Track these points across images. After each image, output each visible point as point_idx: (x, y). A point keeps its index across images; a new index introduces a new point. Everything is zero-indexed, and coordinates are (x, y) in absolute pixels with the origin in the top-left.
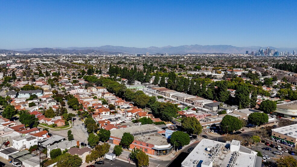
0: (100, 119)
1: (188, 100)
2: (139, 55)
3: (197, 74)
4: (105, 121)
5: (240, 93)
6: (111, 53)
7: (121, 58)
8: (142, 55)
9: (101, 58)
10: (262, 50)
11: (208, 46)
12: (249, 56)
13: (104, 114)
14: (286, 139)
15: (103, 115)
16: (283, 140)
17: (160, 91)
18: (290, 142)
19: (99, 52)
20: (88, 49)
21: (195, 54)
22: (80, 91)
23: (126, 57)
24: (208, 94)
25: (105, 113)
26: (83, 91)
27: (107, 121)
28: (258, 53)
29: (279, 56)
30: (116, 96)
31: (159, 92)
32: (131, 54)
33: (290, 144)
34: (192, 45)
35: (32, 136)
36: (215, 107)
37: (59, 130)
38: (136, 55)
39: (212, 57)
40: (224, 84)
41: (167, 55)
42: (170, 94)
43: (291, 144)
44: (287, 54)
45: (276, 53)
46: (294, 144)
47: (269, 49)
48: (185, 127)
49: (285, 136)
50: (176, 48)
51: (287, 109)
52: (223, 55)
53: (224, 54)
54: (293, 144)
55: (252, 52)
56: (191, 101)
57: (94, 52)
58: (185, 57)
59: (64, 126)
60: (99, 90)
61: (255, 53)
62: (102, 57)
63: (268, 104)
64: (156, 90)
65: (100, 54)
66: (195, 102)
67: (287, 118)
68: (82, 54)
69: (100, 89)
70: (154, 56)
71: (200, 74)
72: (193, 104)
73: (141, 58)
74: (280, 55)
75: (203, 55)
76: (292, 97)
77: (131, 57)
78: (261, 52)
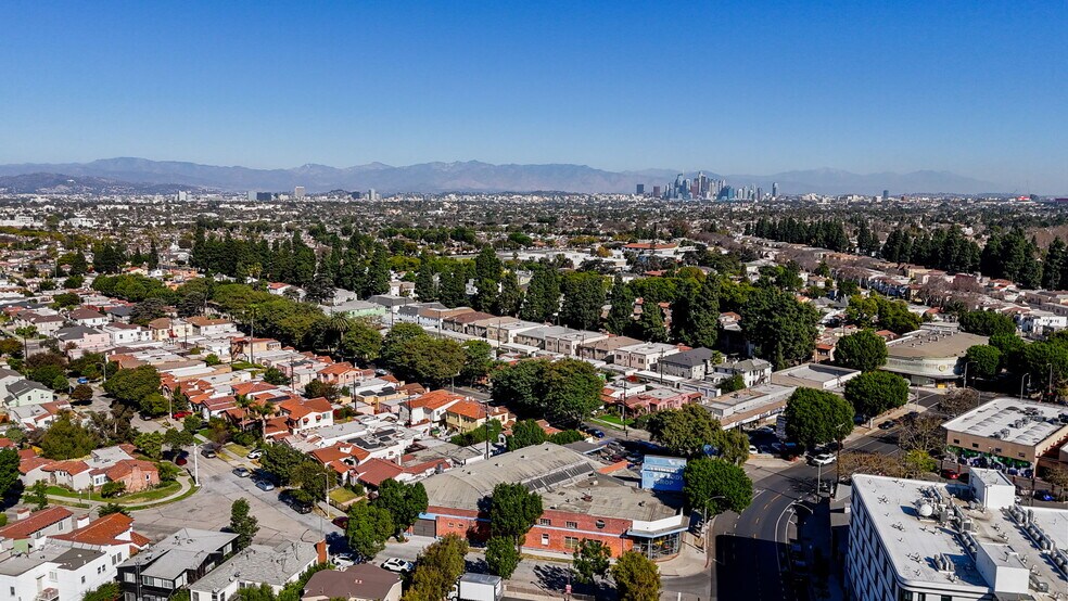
0: (311, 441)
1: (589, 350)
2: (264, 197)
3: (540, 262)
4: (342, 450)
5: (773, 313)
6: (140, 189)
7: (199, 208)
8: (276, 195)
9: (112, 207)
10: (685, 182)
11: (512, 166)
12: (646, 200)
13: (312, 423)
14: (999, 454)
15: (309, 425)
16: (990, 455)
17: (461, 324)
18: (1016, 460)
19: (88, 182)
20: (38, 171)
21: (474, 194)
22: (121, 337)
23: (219, 203)
24: (650, 323)
25: (318, 419)
26: (136, 336)
27: (348, 451)
28: (672, 192)
29: (738, 202)
30: (300, 349)
31: (456, 327)
32: (229, 191)
33: (1013, 468)
34: (458, 164)
35: (77, 545)
36: (698, 368)
37: (144, 507)
38: (253, 197)
39: (533, 204)
40: (709, 287)
41: (375, 198)
42: (510, 332)
43: (1018, 468)
44: (756, 196)
45: (724, 192)
46: (1029, 465)
47: (704, 178)
48: (673, 442)
49: (995, 444)
50: (401, 170)
51: (920, 359)
52: (567, 198)
53: (568, 195)
54: (1024, 467)
55: (656, 189)
56: (599, 351)
57: (64, 183)
58: (447, 206)
59: (157, 487)
60: (203, 328)
61: (662, 191)
62: (114, 203)
63: (863, 345)
64: (442, 320)
65: (97, 193)
66: (619, 353)
67: (921, 386)
68: (9, 192)
69: (209, 327)
70: (325, 198)
71: (551, 260)
72: (610, 360)
73: (279, 206)
74: (736, 198)
75: (500, 198)
76: (894, 320)
77: (240, 203)
78: (683, 189)
